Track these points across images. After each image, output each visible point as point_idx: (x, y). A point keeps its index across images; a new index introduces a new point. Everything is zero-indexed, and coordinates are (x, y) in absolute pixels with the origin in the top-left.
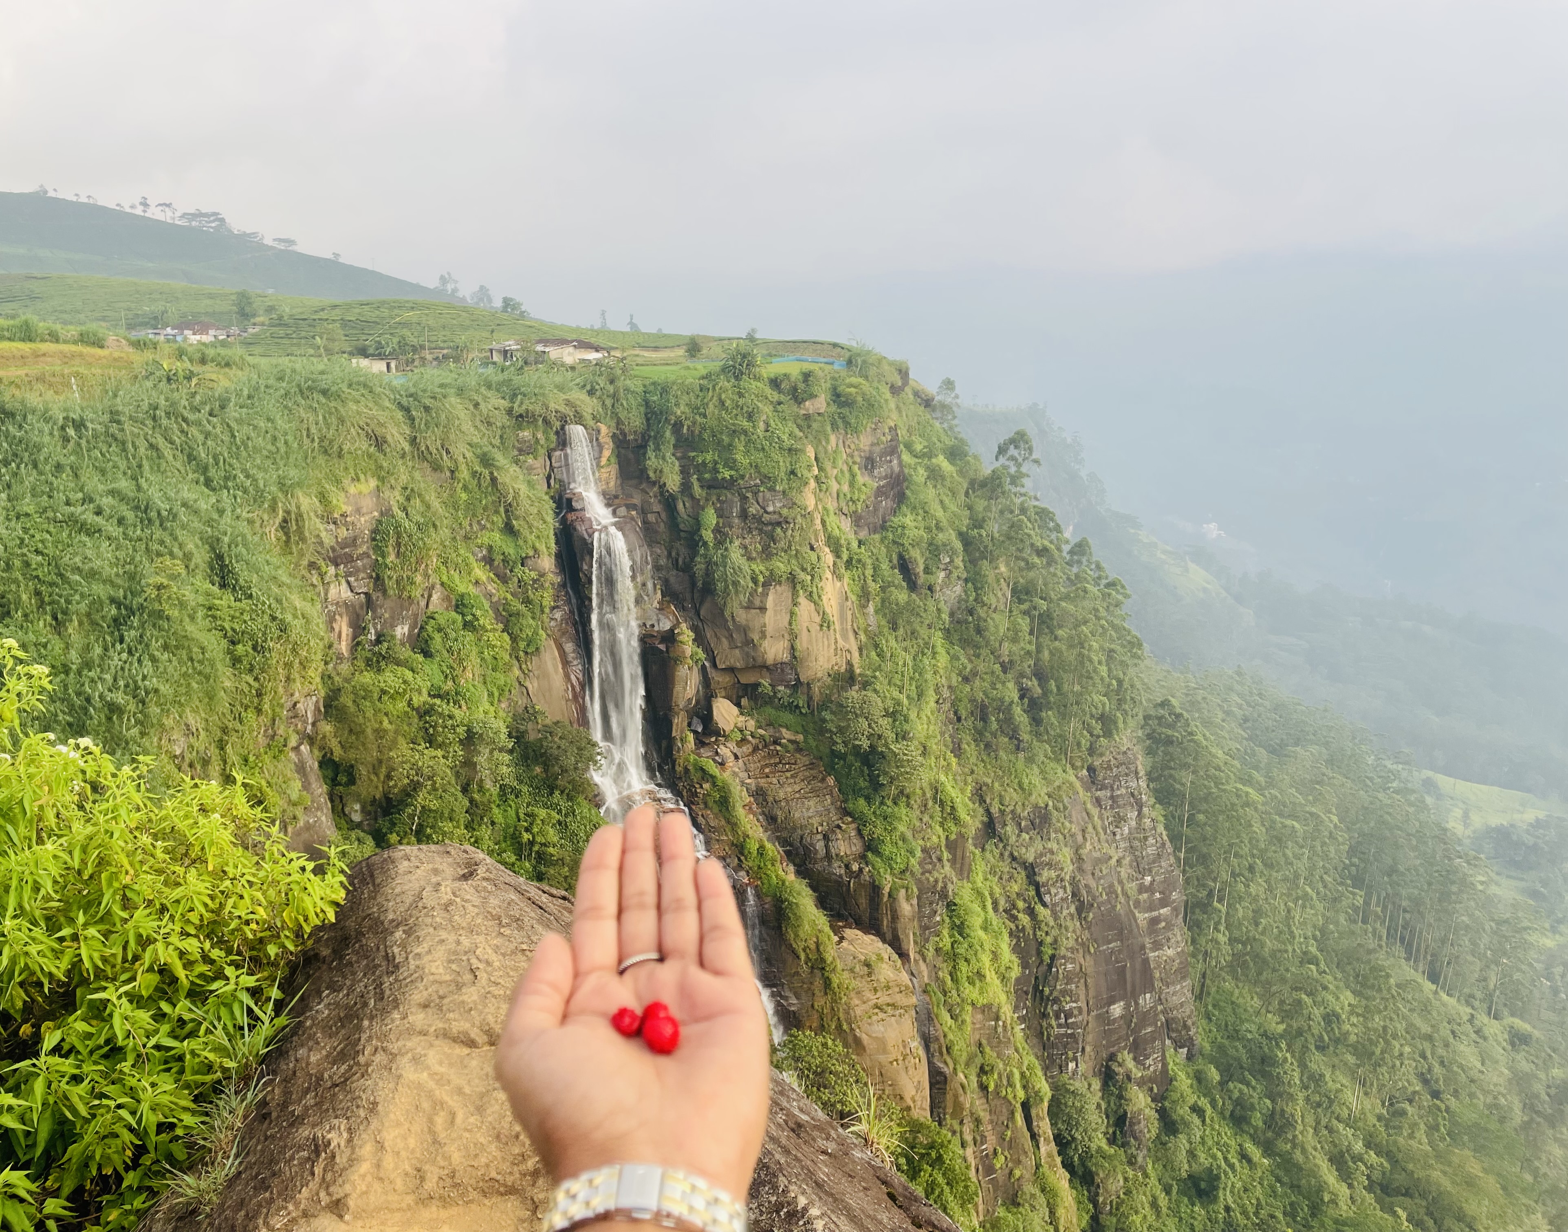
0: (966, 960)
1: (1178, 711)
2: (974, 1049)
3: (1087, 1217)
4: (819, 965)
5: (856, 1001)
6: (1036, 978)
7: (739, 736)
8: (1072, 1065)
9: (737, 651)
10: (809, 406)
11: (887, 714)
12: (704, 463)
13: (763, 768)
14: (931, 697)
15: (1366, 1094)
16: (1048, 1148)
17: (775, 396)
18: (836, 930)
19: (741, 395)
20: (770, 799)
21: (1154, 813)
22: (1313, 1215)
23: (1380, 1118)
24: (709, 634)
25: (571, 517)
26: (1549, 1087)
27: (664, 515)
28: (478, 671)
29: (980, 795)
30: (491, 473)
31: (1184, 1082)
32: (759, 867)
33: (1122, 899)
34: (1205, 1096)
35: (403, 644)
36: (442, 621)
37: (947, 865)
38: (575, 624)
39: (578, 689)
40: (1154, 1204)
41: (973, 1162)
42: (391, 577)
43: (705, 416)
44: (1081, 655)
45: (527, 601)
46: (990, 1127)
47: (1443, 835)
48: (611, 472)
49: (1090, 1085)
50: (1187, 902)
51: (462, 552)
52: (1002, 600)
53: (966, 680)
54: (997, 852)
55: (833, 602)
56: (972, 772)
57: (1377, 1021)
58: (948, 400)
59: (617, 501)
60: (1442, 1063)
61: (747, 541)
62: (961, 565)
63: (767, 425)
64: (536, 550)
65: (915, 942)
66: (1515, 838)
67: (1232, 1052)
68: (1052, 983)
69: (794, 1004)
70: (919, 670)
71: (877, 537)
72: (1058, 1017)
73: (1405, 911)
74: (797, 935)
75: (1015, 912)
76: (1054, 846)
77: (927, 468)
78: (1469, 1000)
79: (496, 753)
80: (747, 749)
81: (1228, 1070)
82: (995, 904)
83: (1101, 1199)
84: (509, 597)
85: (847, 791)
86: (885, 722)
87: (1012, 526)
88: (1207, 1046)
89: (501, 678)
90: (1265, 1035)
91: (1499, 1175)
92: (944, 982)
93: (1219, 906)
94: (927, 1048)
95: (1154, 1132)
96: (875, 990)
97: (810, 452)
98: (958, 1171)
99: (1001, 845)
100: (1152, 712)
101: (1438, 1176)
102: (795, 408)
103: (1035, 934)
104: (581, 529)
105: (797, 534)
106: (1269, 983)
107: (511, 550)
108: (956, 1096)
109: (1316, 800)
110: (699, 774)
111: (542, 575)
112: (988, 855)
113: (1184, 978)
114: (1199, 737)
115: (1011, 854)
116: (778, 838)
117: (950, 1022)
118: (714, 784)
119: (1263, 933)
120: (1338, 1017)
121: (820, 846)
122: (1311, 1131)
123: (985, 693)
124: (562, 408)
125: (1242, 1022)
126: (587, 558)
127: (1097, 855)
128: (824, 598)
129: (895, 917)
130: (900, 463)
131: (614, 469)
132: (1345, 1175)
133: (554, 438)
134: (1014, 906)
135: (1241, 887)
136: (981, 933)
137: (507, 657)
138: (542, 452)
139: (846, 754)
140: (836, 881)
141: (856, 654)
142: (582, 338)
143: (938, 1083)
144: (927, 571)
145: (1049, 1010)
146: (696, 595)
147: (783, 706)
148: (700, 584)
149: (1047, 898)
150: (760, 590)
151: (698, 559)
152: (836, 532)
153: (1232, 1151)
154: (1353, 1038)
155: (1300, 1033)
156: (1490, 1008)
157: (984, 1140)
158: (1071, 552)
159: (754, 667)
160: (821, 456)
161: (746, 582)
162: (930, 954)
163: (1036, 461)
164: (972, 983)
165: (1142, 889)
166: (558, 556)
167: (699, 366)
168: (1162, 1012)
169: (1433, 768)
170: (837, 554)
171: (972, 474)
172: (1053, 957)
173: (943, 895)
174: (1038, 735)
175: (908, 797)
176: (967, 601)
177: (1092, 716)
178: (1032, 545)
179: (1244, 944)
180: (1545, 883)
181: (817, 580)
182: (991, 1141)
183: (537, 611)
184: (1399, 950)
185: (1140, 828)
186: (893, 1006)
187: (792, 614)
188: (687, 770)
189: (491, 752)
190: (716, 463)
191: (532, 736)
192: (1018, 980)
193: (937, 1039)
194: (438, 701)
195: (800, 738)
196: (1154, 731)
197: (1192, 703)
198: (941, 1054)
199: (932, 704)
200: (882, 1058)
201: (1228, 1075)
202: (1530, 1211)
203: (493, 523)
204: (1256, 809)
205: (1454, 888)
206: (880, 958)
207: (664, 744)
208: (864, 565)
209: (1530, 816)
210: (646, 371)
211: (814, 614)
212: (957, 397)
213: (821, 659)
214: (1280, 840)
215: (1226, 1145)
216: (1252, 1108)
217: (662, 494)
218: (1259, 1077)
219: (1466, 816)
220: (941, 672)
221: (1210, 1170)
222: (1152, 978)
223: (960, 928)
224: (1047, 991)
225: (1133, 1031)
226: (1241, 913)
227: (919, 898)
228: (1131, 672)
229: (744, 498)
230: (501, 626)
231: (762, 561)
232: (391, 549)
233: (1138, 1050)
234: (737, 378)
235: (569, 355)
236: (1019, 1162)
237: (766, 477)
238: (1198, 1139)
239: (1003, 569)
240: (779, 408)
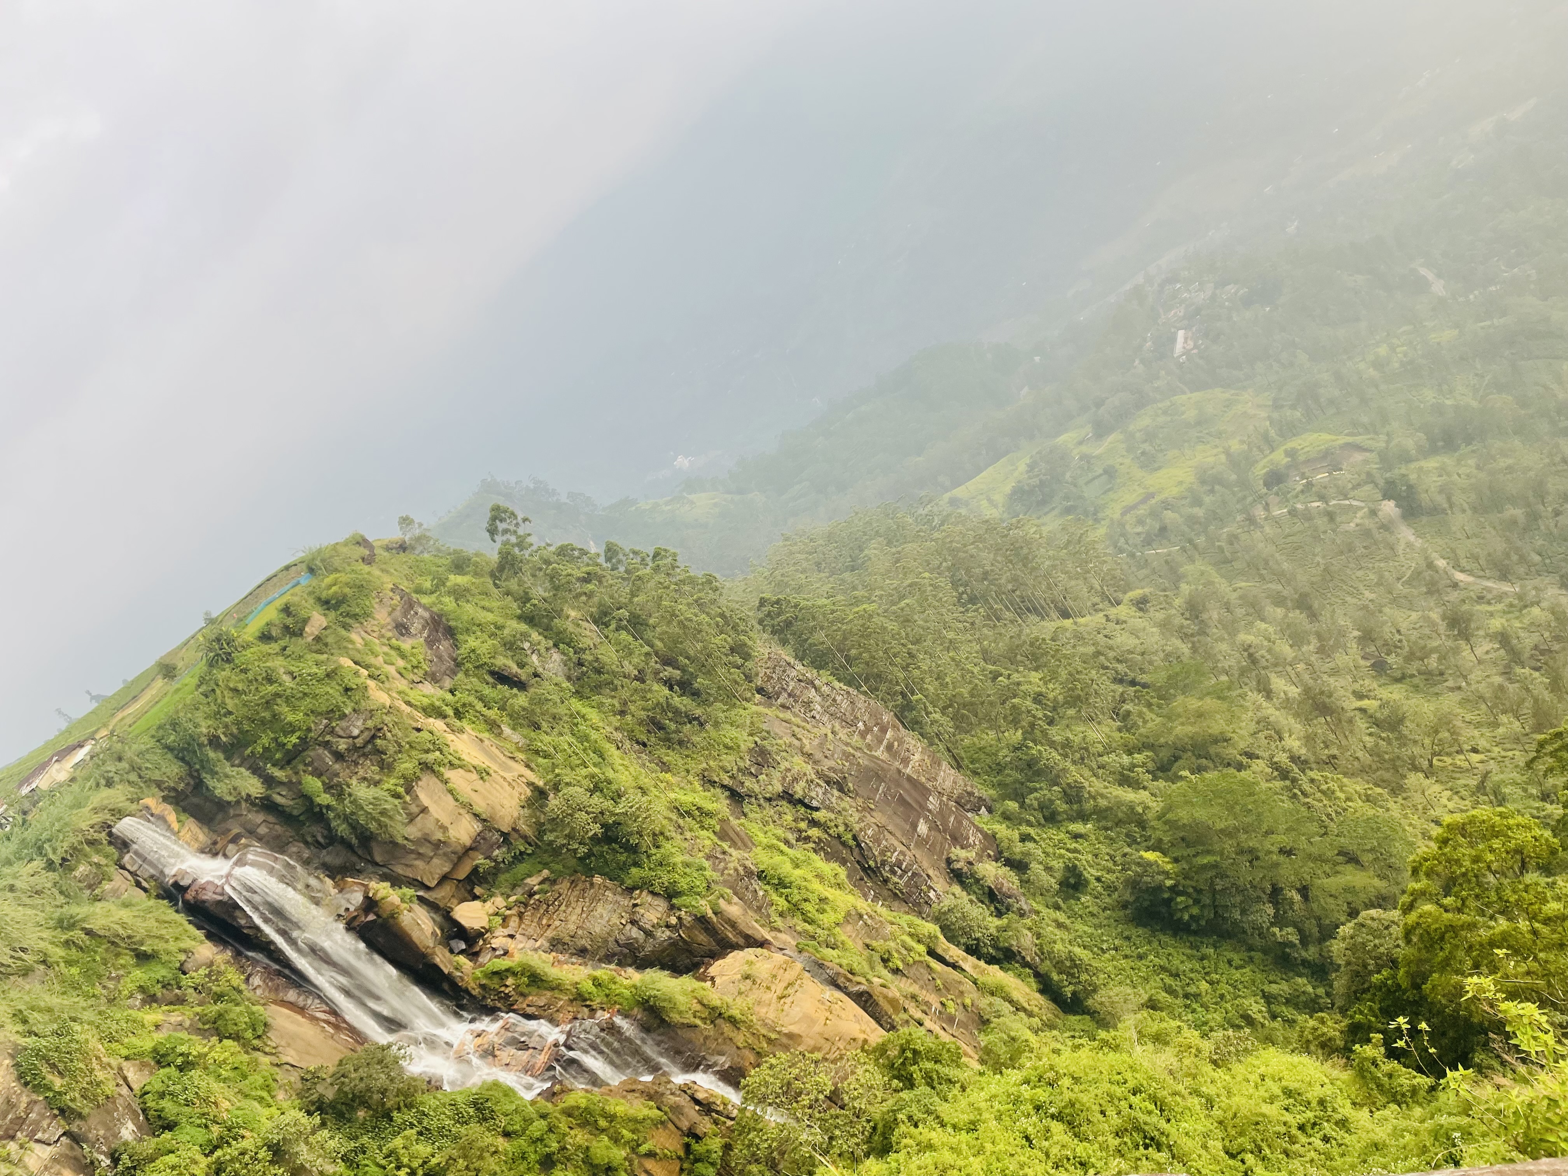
0: (806, 900)
1: (774, 599)
2: (867, 952)
3: (1032, 980)
4: (715, 1015)
5: (763, 1011)
6: (858, 862)
7: (499, 920)
8: (932, 894)
9: (435, 861)
10: (311, 630)
11: (592, 792)
12: (266, 749)
13: (539, 923)
14: (611, 750)
15: (1099, 723)
16: (969, 963)
17: (275, 647)
18: (702, 978)
19: (245, 671)
20: (567, 939)
21: (823, 678)
22: (1144, 828)
23: (1120, 730)
24: (400, 870)
25: (190, 895)
26: (1183, 614)
27: (271, 819)
28: (230, 1094)
29: (708, 782)
30: (83, 929)
31: (1002, 830)
32: (607, 996)
33: (858, 754)
34: (1020, 824)
35: (141, 1140)
36: (158, 1086)
37: (732, 851)
38: (279, 973)
39: (332, 1019)
40: (1060, 925)
41: (936, 1029)
42: (74, 1099)
43: (230, 713)
44: (680, 623)
45: (218, 997)
46: (924, 992)
47: (990, 526)
48: (192, 829)
49: (954, 894)
50: (896, 715)
51: (118, 1016)
52: (594, 635)
53: (622, 713)
54: (755, 807)
55: (474, 753)
56: (688, 771)
57: (1063, 674)
58: (417, 532)
59: (218, 846)
60: (1119, 661)
61: (361, 773)
62: (540, 637)
63: (291, 673)
64: (184, 951)
65: (762, 926)
66: (1026, 488)
67: (1009, 780)
68: (870, 855)
69: (724, 1062)
70: (584, 738)
71: (460, 675)
72: (894, 873)
73: (1014, 591)
74: (680, 1013)
75: (804, 834)
76: (787, 764)
77: (449, 593)
78: (1095, 609)
79: (311, 1139)
80: (514, 922)
81: (1017, 795)
82: (787, 842)
83: (1028, 959)
84: (198, 1009)
85: (615, 874)
86: (596, 799)
87: (552, 578)
88: (992, 792)
89: (257, 1079)
90: (1016, 749)
91: (1208, 694)
92: (806, 931)
93: (915, 697)
94: (838, 987)
95: (1016, 879)
96: (768, 988)
97: (347, 662)
98: (933, 1047)
99: (753, 800)
100: (761, 615)
101: (1182, 730)
102: (300, 641)
103: (830, 835)
104: (209, 896)
105: (396, 731)
106: (988, 714)
107: (161, 972)
108: (886, 997)
109: (905, 574)
110: (496, 980)
111: (211, 964)
112: (751, 815)
113: (939, 765)
114: (803, 603)
115: (765, 798)
116: (600, 960)
117: (835, 953)
118: (514, 974)
119: (955, 688)
120: (1040, 694)
121: (635, 933)
122: (1094, 779)
123: (644, 709)
124: (97, 819)
125: (996, 755)
126: (238, 913)
127: (816, 742)
128: (463, 757)
129: (733, 925)
130: (426, 608)
131: (191, 824)
132: (1135, 785)
133: (111, 849)
134: (800, 831)
135: (916, 673)
136: (798, 872)
137: (245, 1058)
138: (112, 870)
139: (590, 850)
140: (671, 944)
141: (527, 773)
142: (59, 748)
143: (866, 1002)
144: (521, 665)
145: (885, 874)
146: (360, 852)
147: (511, 864)
148: (354, 841)
149: (815, 804)
150: (408, 798)
151: (334, 824)
152: (426, 701)
153: (1067, 841)
154: (1060, 698)
155: (1032, 725)
156: (1110, 601)
157: (927, 1004)
158: (608, 559)
159: (460, 859)
160: (358, 657)
161: (391, 804)
162: (779, 922)
163: (525, 520)
164: (822, 911)
165: (863, 735)
166: (209, 936)
167: (187, 680)
168: (948, 799)
169: (947, 490)
170: (443, 716)
171: (487, 569)
172: (855, 838)
173: (749, 873)
174: (705, 703)
175: (662, 834)
176: (570, 659)
177: (726, 655)
178: (578, 579)
179: (951, 706)
180: (1067, 498)
181: (445, 749)
182: (934, 1000)
183: (235, 995)
184: (1033, 618)
185: (824, 697)
186: (790, 984)
187: (450, 791)
188: (483, 987)
189: (307, 1143)
190: (276, 739)
191: (330, 1094)
192: (849, 876)
193: (838, 974)
194: (219, 1153)
195: (546, 873)
196: (773, 626)
197: (778, 585)
198: (850, 980)
199: (617, 753)
200: (818, 1028)
201: (1019, 797)
202: (1243, 696)
203: (123, 966)
204: (878, 615)
205: (1025, 551)
206: (750, 963)
207: (446, 986)
208: (470, 705)
209: (1022, 467)
210: (142, 724)
211: (469, 776)
212: (420, 525)
213: (505, 802)
214: (908, 621)
215: (1060, 841)
216: (1052, 802)
217: (253, 804)
218: (1037, 778)
219: (990, 500)
220: (601, 724)
221: (1067, 867)
222: (922, 785)
223: (781, 884)
224: (872, 863)
225: (945, 831)
226: (931, 689)
227: (736, 893)
228: (722, 601)
229: (326, 745)
230: (214, 1039)
231: (389, 776)
232: (50, 1077)
233: (957, 839)
234: (228, 661)
235: (60, 772)
236: (962, 993)
237: (328, 712)
238: (1043, 855)
239: (573, 614)
240: (287, 652)
